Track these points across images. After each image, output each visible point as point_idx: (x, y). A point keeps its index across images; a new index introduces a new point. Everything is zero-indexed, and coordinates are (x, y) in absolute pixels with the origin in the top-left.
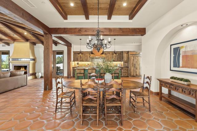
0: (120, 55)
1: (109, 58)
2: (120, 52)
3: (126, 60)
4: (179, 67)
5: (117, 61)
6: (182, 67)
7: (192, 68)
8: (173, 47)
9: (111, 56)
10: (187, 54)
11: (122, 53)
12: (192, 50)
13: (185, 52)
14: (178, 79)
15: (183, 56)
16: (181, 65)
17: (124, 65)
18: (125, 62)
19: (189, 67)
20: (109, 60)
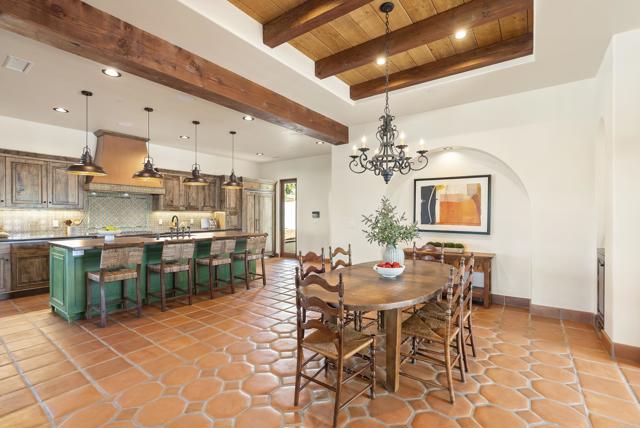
0: (212, 188)
1: (176, 197)
2: (215, 176)
3: (233, 205)
4: (433, 223)
5: (202, 210)
6: (441, 223)
7: (459, 223)
8: (420, 185)
9: (182, 188)
10: (450, 200)
11: (218, 182)
12: (458, 195)
13: (446, 196)
14: (446, 245)
15: (441, 204)
16: (438, 219)
17: (227, 222)
18: (231, 214)
19: (453, 223)
20: (175, 204)
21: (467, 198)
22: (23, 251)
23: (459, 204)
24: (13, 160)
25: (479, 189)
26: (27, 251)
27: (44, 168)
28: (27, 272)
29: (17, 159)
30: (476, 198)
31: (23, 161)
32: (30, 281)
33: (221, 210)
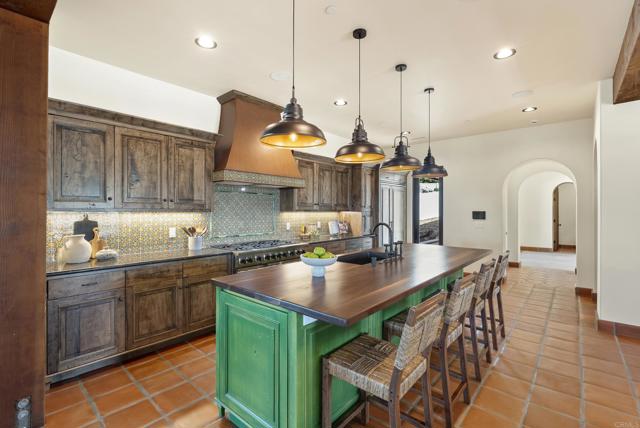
0: (344, 180)
1: (310, 192)
9: (316, 179)
17: (363, 226)
20: (310, 201)
22: (142, 282)
24: (124, 131)
26: (147, 281)
27: (164, 145)
28: (147, 318)
29: (136, 131)
31: (137, 134)
32: (152, 332)
33: (353, 210)
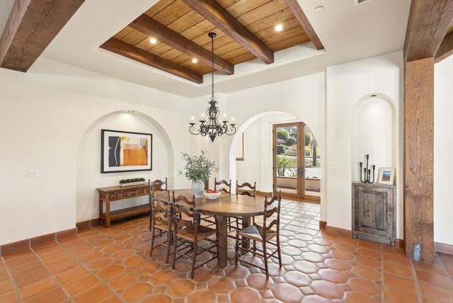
4: (119, 165)
6: (124, 165)
7: (136, 164)
10: (132, 148)
12: (135, 145)
13: (128, 145)
15: (124, 150)
16: (122, 163)
19: (132, 165)
21: (140, 147)
23: (135, 151)
25: (147, 142)
30: (145, 148)
